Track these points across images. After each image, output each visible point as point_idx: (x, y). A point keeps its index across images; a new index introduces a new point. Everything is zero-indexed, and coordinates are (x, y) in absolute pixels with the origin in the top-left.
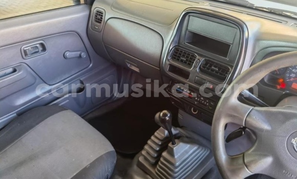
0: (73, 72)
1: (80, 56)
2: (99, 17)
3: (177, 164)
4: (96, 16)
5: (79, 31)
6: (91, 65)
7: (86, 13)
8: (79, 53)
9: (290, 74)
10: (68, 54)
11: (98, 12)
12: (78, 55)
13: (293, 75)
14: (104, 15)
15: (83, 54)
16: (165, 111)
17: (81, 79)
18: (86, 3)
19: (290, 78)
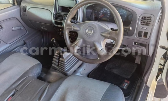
0: (19, 37)
1: (20, 29)
2: (24, 9)
3: (65, 61)
4: (23, 9)
5: (16, 17)
6: (27, 33)
7: (19, 8)
8: (19, 27)
9: (100, 15)
10: (14, 29)
11: (23, 7)
12: (19, 29)
13: (101, 15)
14: (26, 8)
15: (21, 28)
16: (53, 38)
17: (24, 40)
18: (18, 4)
19: (100, 16)
